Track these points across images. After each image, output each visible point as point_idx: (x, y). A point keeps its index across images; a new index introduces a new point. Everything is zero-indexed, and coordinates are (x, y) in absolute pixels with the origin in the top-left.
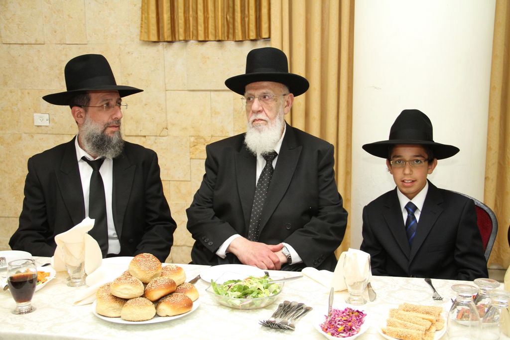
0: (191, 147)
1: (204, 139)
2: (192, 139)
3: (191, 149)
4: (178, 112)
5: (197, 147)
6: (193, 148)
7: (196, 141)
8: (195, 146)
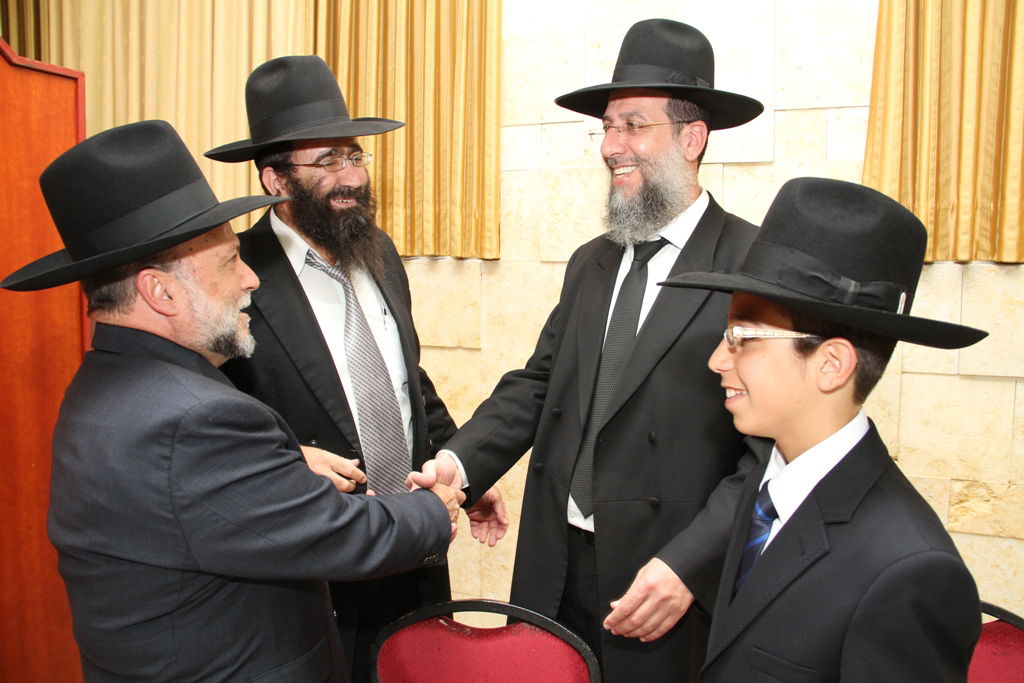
0: (951, 505)
1: (988, 488)
2: (958, 487)
3: (952, 509)
4: (925, 424)
5: (964, 504)
6: (956, 506)
7: (965, 492)
8: (961, 501)
